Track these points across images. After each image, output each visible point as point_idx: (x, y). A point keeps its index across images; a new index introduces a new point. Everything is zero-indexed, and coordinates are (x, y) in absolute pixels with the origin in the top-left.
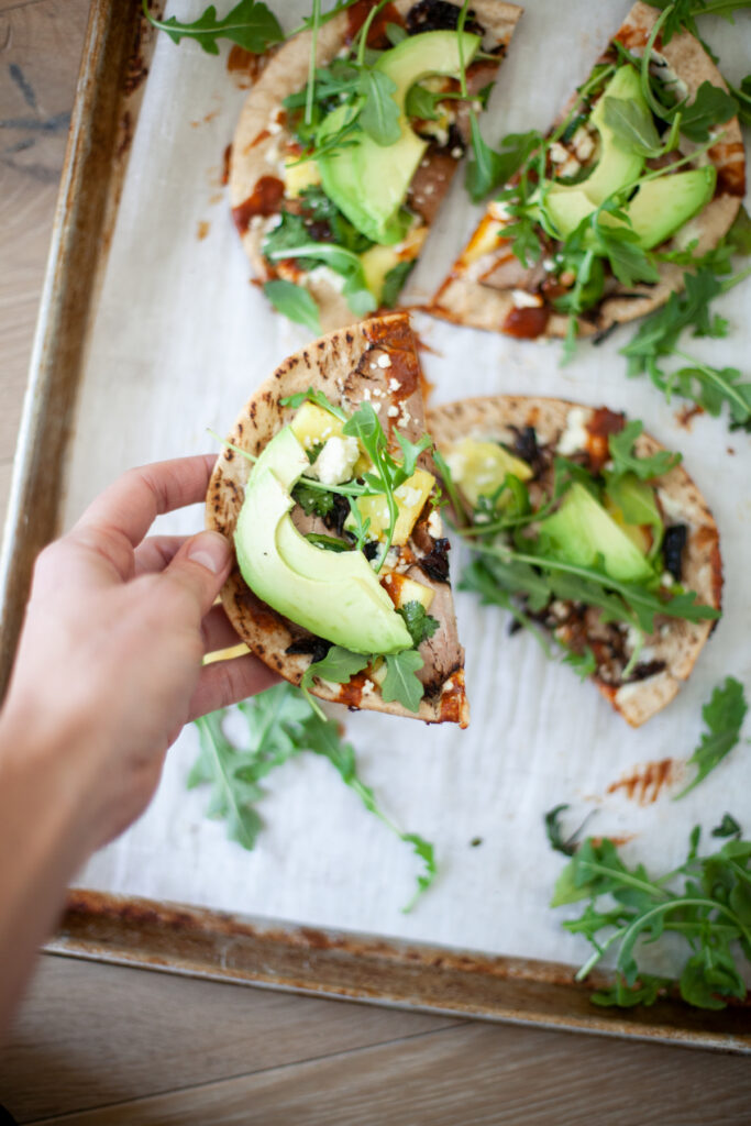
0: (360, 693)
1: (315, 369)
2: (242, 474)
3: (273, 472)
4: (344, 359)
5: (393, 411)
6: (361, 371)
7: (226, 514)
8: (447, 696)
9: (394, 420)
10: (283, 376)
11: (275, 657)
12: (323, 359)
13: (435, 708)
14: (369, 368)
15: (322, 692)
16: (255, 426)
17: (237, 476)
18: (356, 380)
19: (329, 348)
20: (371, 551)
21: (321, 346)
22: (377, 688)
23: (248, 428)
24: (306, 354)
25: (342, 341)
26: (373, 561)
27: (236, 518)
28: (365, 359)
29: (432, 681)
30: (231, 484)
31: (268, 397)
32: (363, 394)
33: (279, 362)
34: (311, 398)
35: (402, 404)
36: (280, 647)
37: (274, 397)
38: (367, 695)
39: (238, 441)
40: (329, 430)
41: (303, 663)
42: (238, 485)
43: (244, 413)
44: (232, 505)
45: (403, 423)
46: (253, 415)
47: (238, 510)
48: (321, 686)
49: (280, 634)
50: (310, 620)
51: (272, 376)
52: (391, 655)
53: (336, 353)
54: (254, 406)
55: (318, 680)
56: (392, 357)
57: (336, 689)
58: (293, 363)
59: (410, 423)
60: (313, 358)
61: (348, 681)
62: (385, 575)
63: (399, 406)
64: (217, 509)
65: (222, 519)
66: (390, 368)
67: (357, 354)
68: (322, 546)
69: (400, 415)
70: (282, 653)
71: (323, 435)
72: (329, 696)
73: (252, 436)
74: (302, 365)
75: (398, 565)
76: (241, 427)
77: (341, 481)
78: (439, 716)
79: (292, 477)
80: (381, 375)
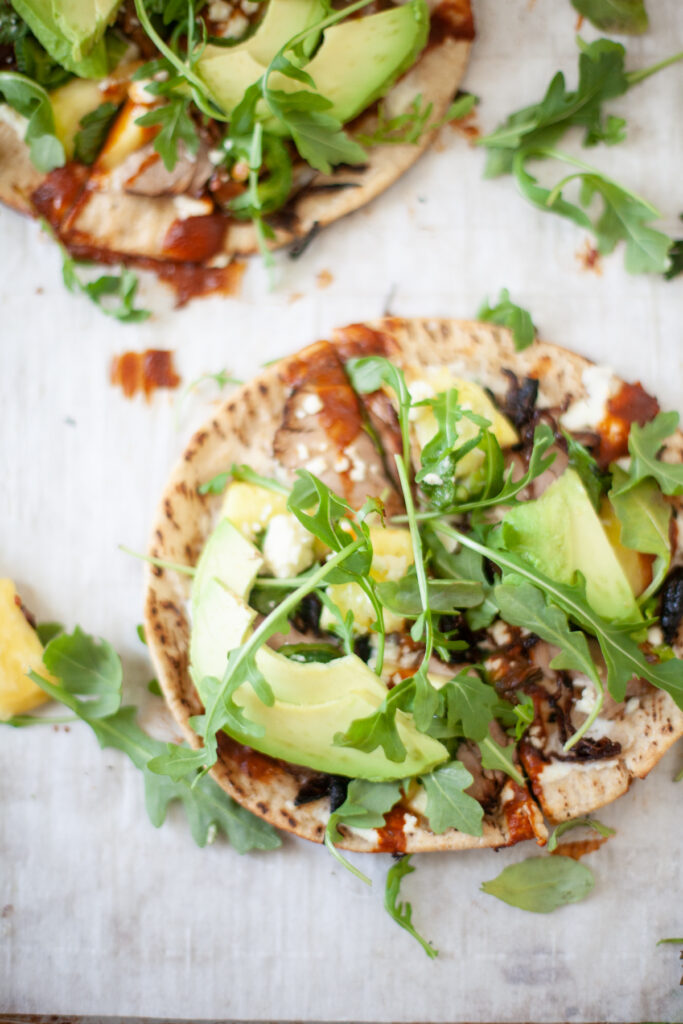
0: (402, 835)
1: (232, 438)
2: (179, 589)
3: (219, 581)
4: (264, 416)
5: (342, 465)
6: (288, 424)
7: (176, 644)
8: (511, 807)
9: (345, 475)
10: (195, 458)
11: (284, 813)
12: (238, 424)
13: (501, 827)
14: (296, 419)
15: (354, 845)
16: (177, 527)
17: (174, 594)
18: (286, 438)
19: (242, 409)
20: (363, 649)
21: (231, 408)
22: (422, 821)
23: (168, 532)
25: (256, 396)
26: (370, 661)
27: (187, 646)
28: (289, 409)
29: (487, 795)
30: (169, 606)
31: (182, 488)
32: (296, 452)
33: (187, 441)
34: (238, 476)
35: (350, 451)
36: (285, 799)
37: (190, 485)
38: (411, 834)
39: (160, 553)
40: (268, 509)
41: (321, 813)
42: (178, 605)
43: (158, 517)
44: (178, 632)
45: (357, 475)
46: (169, 515)
47: (187, 636)
48: (351, 835)
49: (280, 781)
50: (312, 755)
51: (180, 461)
52: (427, 775)
53: (252, 413)
54: (168, 504)
55: (345, 829)
56: (323, 396)
57: (372, 837)
58: (201, 438)
59: (367, 473)
60: (226, 426)
61: (383, 823)
62: (392, 676)
63: (346, 456)
64: (163, 640)
65: (173, 652)
66: (322, 412)
67: (279, 406)
68: (301, 658)
69: (351, 467)
70: (290, 806)
71: (264, 517)
72: (364, 847)
73: (177, 541)
74: (212, 439)
75: (401, 655)
76: (159, 534)
77: (301, 569)
78: (508, 837)
79: (244, 583)
80: (314, 423)
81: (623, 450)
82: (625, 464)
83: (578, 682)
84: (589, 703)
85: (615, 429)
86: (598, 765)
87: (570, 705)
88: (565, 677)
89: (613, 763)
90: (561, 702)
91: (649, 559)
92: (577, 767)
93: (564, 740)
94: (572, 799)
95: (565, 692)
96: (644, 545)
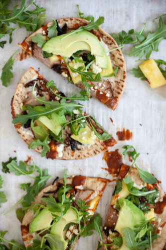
1: (119, 81)
4: (115, 89)
11: (67, 21)
12: (120, 84)
19: (121, 87)
21: (122, 86)
24: (124, 81)
25: (120, 91)
34: (113, 74)
53: (118, 88)
60: (121, 82)
81: (50, 145)
82: (49, 142)
83: (38, 96)
84: (35, 93)
85: (53, 148)
86: (27, 82)
87: (38, 91)
88: (41, 96)
89: (25, 84)
90: (40, 91)
91: (35, 125)
92: (31, 80)
93: (37, 84)
94: (29, 73)
95: (40, 93)
96: (38, 128)
